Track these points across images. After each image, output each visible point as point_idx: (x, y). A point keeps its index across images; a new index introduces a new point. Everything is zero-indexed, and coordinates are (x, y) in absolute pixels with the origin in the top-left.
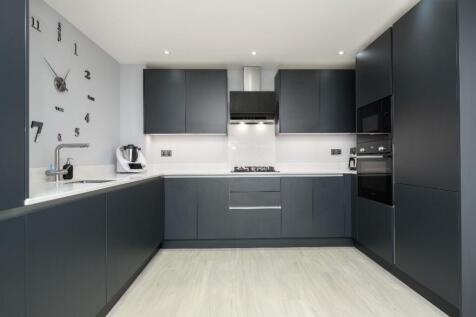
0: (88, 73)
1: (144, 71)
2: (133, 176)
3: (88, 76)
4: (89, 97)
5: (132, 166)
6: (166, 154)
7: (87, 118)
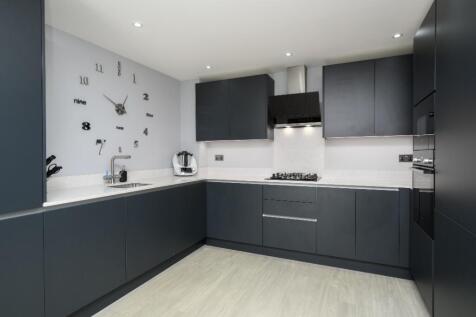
0: (146, 95)
1: (197, 85)
2: (183, 178)
3: (146, 97)
4: (148, 115)
5: (184, 170)
6: (220, 158)
7: (146, 132)
